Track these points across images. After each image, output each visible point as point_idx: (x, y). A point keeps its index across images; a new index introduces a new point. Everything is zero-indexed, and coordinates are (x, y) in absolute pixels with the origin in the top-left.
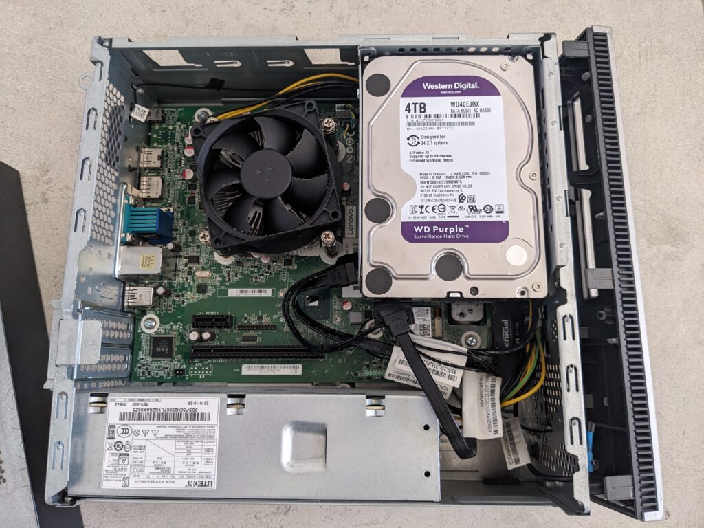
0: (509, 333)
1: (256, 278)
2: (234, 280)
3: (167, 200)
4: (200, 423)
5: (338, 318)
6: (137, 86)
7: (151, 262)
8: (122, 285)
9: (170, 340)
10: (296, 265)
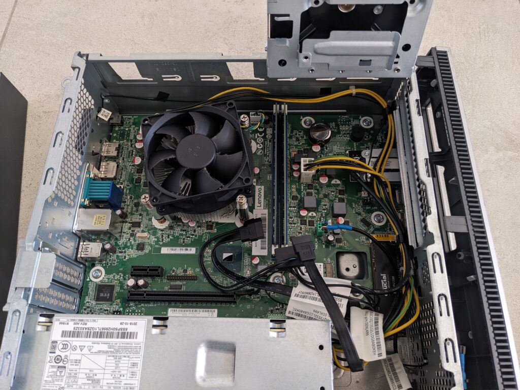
0: (387, 285)
1: (184, 239)
2: (166, 240)
3: (120, 180)
4: (128, 340)
5: (248, 271)
6: (105, 97)
7: (102, 220)
8: (78, 240)
9: (112, 287)
10: (216, 230)
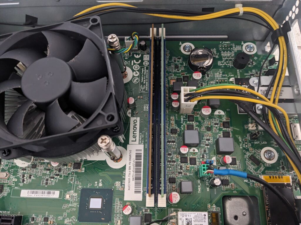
5: (119, 221)
10: (84, 169)
